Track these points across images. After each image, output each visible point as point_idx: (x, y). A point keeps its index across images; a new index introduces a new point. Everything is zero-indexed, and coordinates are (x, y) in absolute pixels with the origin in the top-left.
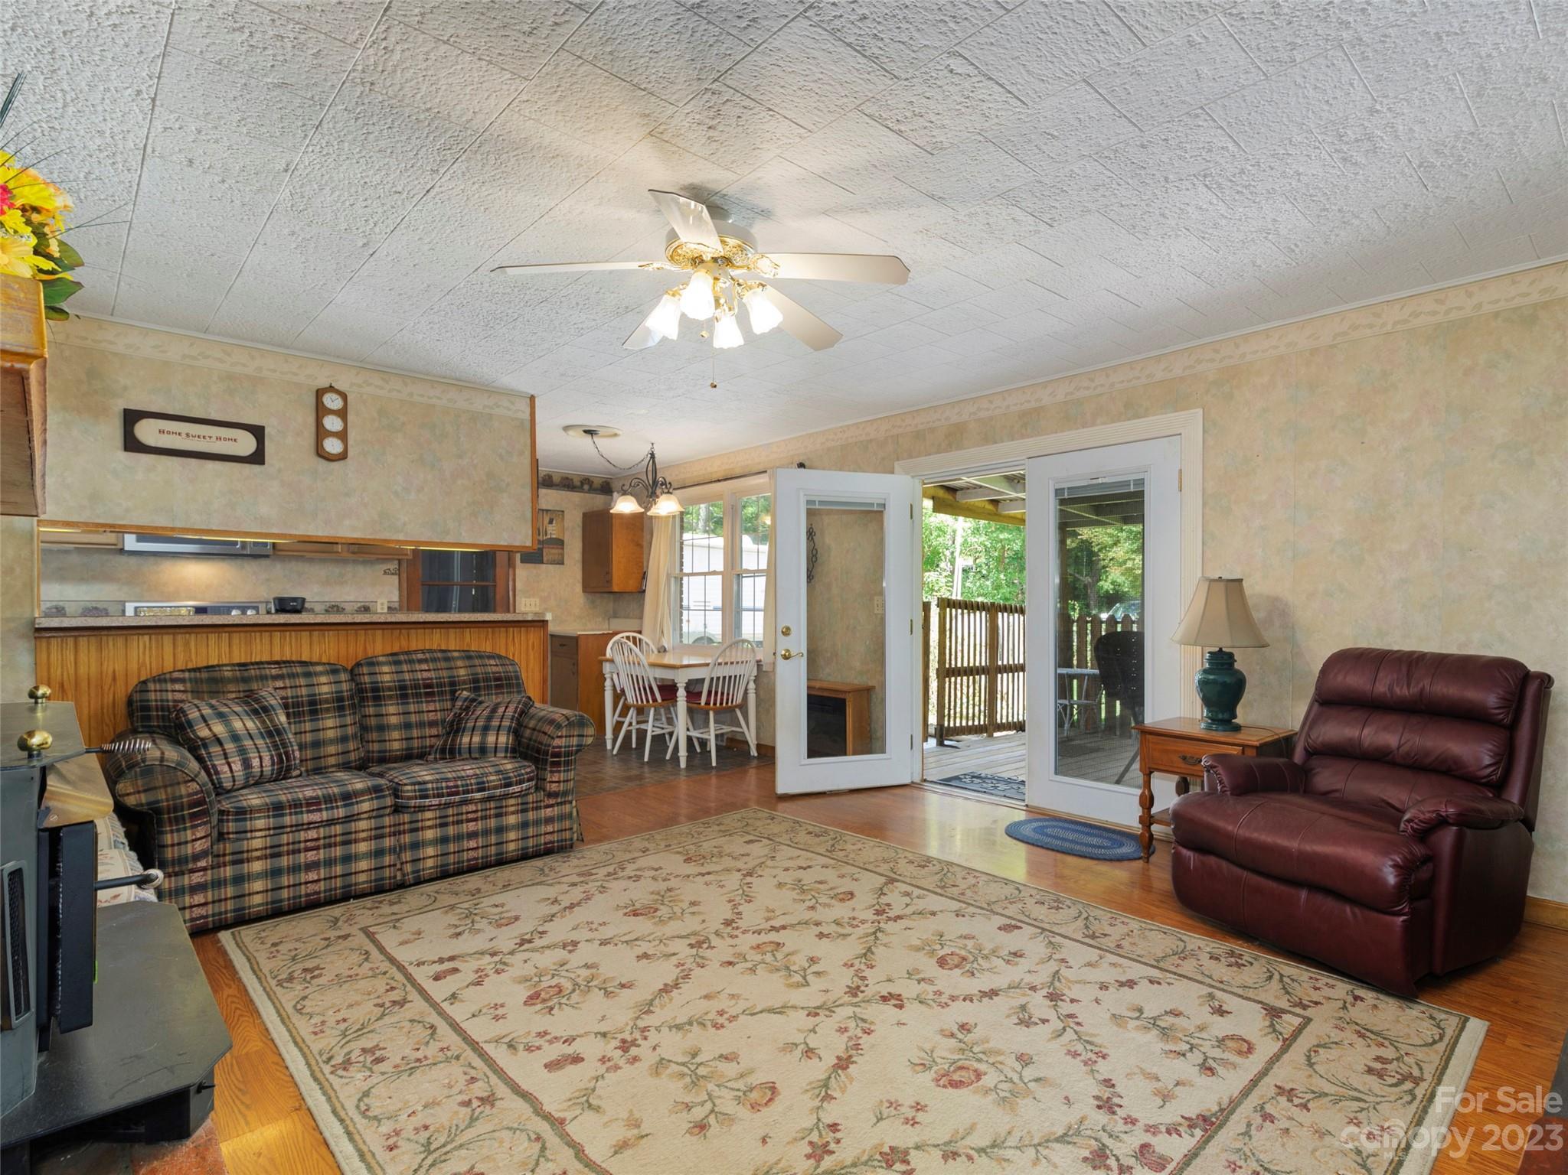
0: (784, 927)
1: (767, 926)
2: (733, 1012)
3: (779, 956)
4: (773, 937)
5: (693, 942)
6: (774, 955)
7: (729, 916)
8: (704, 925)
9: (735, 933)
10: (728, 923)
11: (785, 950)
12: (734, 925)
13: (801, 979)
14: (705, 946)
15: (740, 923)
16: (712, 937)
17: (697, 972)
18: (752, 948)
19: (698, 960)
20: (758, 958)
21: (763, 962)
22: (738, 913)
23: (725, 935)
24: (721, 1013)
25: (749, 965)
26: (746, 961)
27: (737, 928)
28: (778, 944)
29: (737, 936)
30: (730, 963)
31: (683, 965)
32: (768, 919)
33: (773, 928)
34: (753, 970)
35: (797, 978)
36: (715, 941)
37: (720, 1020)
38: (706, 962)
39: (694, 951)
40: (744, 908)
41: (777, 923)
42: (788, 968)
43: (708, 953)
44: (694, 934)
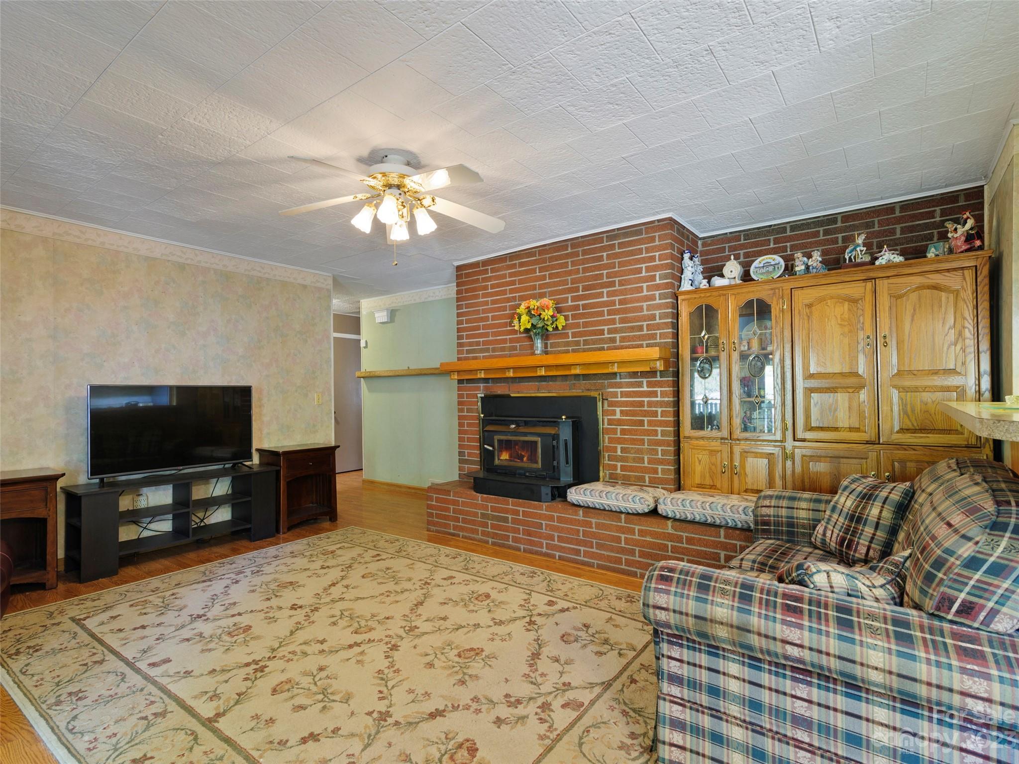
0: (351, 646)
1: (363, 647)
2: (382, 597)
3: (356, 625)
4: (359, 638)
5: (416, 630)
6: (360, 625)
7: (396, 654)
8: (413, 644)
9: (387, 639)
10: (395, 647)
11: (351, 629)
12: (389, 646)
13: (344, 613)
14: (407, 628)
15: (385, 648)
16: (404, 635)
17: (407, 612)
18: (374, 629)
19: (409, 619)
20: (370, 623)
21: (367, 621)
22: (387, 657)
23: (395, 637)
24: (388, 596)
25: (375, 618)
26: (378, 620)
27: (387, 643)
28: (356, 633)
29: (386, 636)
30: (388, 618)
31: (417, 616)
32: (362, 653)
33: (358, 644)
34: (373, 616)
35: (346, 613)
36: (401, 632)
37: (388, 593)
38: (402, 618)
39: (413, 624)
40: (383, 664)
41: (357, 650)
42: (351, 619)
43: (404, 624)
44: (418, 636)
